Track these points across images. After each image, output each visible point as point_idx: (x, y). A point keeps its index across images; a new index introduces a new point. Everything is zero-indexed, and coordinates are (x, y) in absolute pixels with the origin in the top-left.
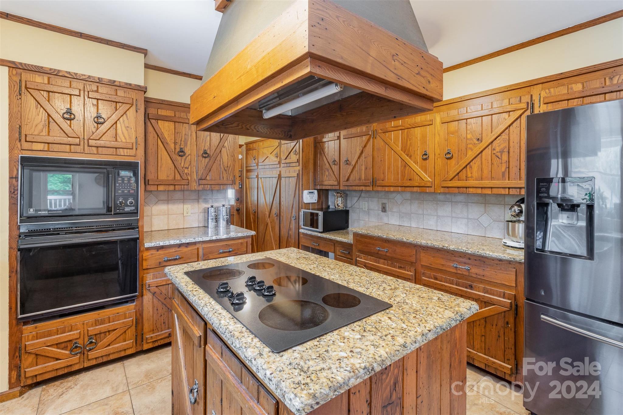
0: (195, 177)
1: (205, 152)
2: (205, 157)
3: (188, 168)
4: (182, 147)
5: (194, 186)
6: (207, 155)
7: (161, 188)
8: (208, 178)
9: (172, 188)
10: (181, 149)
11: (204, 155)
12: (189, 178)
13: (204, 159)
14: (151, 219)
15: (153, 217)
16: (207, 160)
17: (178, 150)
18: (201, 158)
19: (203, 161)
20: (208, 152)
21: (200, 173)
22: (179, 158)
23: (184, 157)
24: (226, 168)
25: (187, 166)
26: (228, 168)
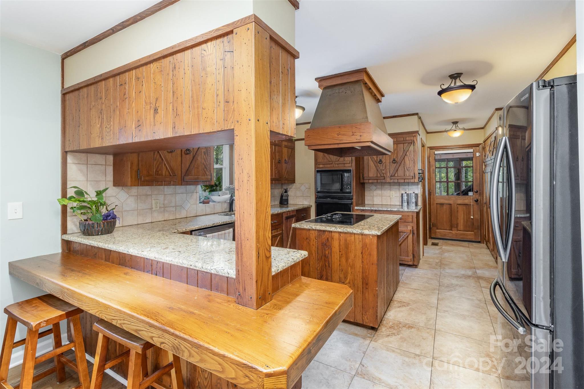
0: (389, 175)
1: (394, 160)
2: (394, 163)
3: (384, 170)
4: (381, 158)
5: (388, 180)
6: (395, 162)
7: (370, 181)
8: (396, 175)
9: (376, 181)
10: (380, 159)
11: (393, 162)
12: (385, 176)
13: (393, 164)
14: (373, 198)
15: (374, 197)
16: (395, 165)
17: (378, 160)
18: (391, 163)
19: (393, 165)
20: (396, 160)
21: (391, 172)
22: (379, 165)
23: (382, 164)
24: (408, 169)
25: (383, 169)
26: (410, 168)
